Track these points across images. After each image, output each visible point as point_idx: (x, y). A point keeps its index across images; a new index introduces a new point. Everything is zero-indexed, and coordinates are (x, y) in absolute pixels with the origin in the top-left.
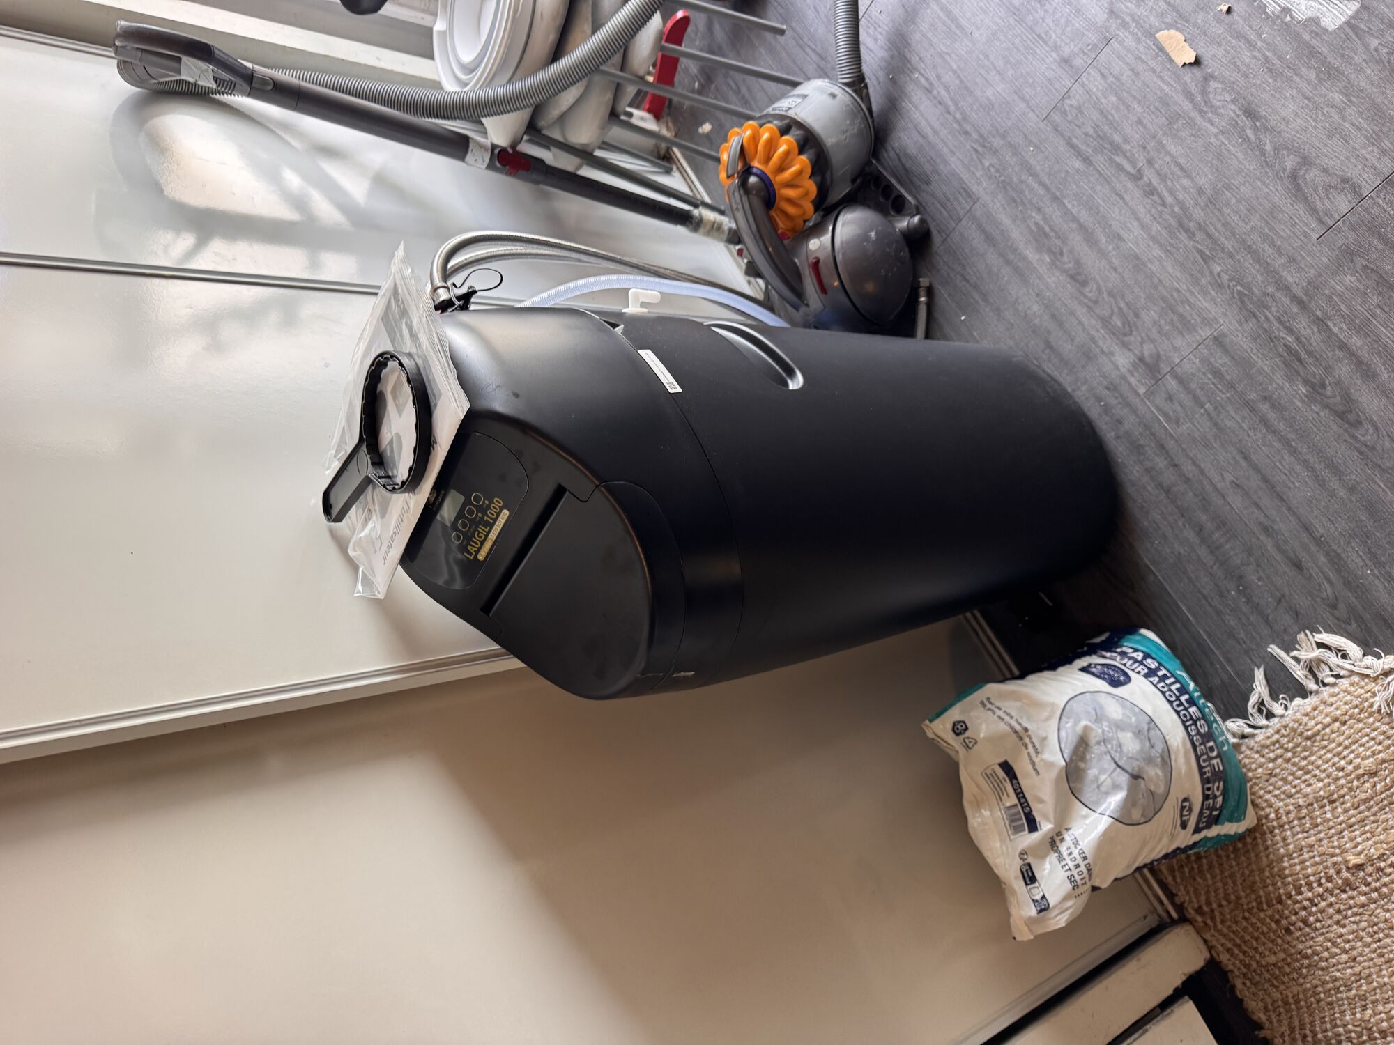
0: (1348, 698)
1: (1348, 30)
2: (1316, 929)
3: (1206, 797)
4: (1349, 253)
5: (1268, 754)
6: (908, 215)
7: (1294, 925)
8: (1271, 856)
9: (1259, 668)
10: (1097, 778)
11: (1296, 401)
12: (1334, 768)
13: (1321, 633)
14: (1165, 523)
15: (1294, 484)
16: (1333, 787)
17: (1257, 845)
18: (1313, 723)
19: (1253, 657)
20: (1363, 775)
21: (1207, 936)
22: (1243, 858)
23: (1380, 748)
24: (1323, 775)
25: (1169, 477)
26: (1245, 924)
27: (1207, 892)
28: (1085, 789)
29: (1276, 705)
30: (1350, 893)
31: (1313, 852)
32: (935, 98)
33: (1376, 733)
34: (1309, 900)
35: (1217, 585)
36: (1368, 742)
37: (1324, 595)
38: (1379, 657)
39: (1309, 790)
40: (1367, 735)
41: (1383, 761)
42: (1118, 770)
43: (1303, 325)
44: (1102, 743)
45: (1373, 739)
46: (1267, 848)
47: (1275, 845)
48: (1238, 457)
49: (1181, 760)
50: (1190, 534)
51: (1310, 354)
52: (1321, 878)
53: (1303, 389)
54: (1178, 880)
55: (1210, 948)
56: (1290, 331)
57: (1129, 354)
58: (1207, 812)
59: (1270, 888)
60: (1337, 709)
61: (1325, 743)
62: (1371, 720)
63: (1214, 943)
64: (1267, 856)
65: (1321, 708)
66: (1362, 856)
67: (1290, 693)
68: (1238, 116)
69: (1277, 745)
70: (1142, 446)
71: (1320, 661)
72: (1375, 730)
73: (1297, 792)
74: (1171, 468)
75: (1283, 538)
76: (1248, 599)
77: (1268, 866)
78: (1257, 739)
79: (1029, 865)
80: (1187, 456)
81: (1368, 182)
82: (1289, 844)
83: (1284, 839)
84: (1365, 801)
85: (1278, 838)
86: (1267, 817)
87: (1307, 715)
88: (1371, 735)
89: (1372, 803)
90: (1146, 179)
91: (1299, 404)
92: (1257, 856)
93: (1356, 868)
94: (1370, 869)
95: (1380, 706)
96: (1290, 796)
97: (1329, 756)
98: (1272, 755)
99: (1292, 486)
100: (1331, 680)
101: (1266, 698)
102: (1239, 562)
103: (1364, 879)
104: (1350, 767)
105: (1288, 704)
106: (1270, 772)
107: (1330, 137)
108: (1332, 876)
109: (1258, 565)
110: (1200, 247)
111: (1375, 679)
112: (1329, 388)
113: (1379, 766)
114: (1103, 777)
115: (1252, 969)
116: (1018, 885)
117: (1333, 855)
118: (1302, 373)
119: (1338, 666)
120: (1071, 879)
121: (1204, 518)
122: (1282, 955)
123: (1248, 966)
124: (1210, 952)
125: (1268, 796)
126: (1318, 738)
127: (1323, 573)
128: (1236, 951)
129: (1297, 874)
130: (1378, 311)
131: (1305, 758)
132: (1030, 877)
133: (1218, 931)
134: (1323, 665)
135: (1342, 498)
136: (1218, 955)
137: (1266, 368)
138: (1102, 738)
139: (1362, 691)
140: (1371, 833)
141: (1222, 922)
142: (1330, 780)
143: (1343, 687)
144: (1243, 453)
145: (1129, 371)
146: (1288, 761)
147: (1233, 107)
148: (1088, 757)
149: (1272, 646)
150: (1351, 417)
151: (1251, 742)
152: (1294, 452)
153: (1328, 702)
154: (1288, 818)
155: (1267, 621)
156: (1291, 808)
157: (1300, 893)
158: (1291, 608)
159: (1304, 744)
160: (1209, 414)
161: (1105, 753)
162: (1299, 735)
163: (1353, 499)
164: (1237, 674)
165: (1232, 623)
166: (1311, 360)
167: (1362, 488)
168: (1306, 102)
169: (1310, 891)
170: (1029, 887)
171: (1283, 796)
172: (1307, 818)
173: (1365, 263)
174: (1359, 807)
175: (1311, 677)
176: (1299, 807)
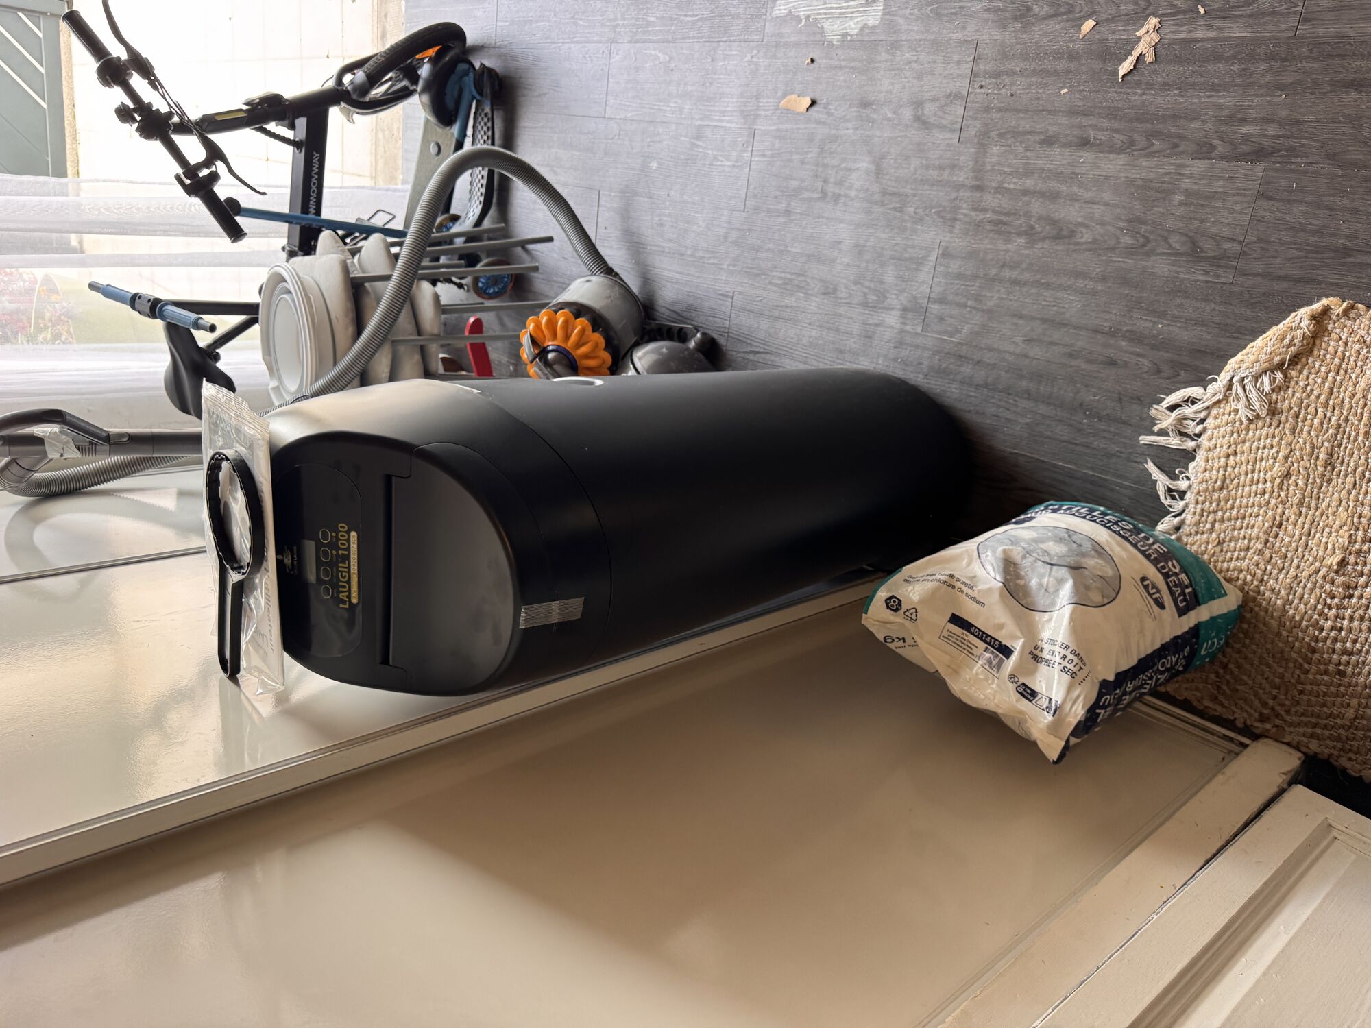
0: (1222, 430)
1: (887, 17)
2: (1360, 651)
3: (1166, 576)
4: (984, 134)
5: (1204, 527)
6: (692, 338)
7: (1340, 664)
8: (1275, 614)
9: (1147, 463)
10: (1040, 585)
11: (1023, 251)
12: (1259, 496)
13: (1164, 399)
14: (1001, 409)
15: (1064, 308)
16: (1270, 513)
17: (1257, 614)
18: (1214, 472)
19: (1135, 459)
20: (1282, 481)
21: (1287, 739)
22: (1257, 636)
23: (1275, 449)
24: (1256, 509)
25: (980, 375)
26: (1305, 698)
27: (1256, 695)
28: (1036, 599)
29: (1179, 482)
30: (1357, 593)
31: (1301, 582)
32: (669, 253)
33: (1262, 441)
34: (1333, 628)
35: (1071, 425)
36: (1263, 453)
37: (1146, 369)
38: (1215, 380)
39: (1256, 530)
40: (1258, 448)
41: (1286, 458)
42: (1054, 568)
43: (990, 200)
44: (1027, 556)
45: (1264, 447)
46: (1267, 611)
47: (1270, 602)
48: (1015, 320)
49: (1117, 549)
50: (1024, 404)
51: (1008, 214)
52: (1325, 600)
53: (1021, 240)
54: (1226, 703)
55: (1297, 748)
56: (985, 210)
57: (893, 312)
58: (1178, 590)
59: (1297, 644)
60: (1221, 446)
61: (1236, 481)
62: (1251, 433)
63: (1296, 738)
64: (1272, 617)
65: (1210, 456)
66: (1337, 552)
67: (1182, 464)
68: (859, 112)
69: (1205, 514)
70: (946, 368)
71: (1181, 420)
72: (1259, 440)
73: (1250, 540)
74: (977, 367)
75: (1087, 351)
76: (1098, 417)
77: (1279, 626)
78: (1188, 522)
79: (1023, 684)
80: (982, 349)
81: (962, 85)
82: (1279, 592)
83: (1273, 590)
84: (1301, 503)
85: (1268, 594)
86: (1245, 583)
87: (1206, 470)
88: (1261, 446)
89: (1307, 500)
90: (830, 194)
91: (1026, 252)
92: (1265, 624)
93: (1341, 566)
94: (1352, 559)
95: (1247, 416)
96: (1248, 549)
97: (1247, 489)
98: (1208, 526)
99: (1064, 310)
100: (1200, 427)
101: (1168, 482)
102: (1071, 394)
103: (1355, 571)
104: (1269, 485)
105: (1187, 474)
106: (1217, 540)
107: (922, 80)
108: (1331, 591)
109: (1086, 386)
110: (891, 206)
111: (1226, 398)
112: (1037, 226)
113: (1286, 465)
114: (1045, 581)
115: (1344, 738)
116: (1024, 705)
117: (1317, 571)
118: (1013, 231)
119: (1195, 413)
120: (1064, 670)
121: (1024, 383)
122: (1355, 702)
123: (1338, 739)
124: (1299, 750)
125: (1233, 564)
126: (1228, 481)
127: (1131, 353)
128: (1319, 731)
129: (1306, 612)
130: (1028, 154)
131: (1232, 507)
132: (1029, 694)
133: (1291, 724)
134: (1185, 422)
135: (1102, 291)
136: (1308, 748)
137: (989, 247)
138: (1025, 552)
139: (1226, 416)
140: (1327, 526)
141: (1288, 712)
142: (1264, 509)
143: (1212, 426)
144: (1016, 315)
145: (902, 323)
146: (1222, 520)
147: (853, 110)
148: (1023, 573)
149: (1141, 438)
150: (1065, 233)
151: (1185, 529)
152: (1047, 286)
153: (1211, 447)
154: (1260, 569)
155: (1124, 423)
156: (1256, 558)
157: (1322, 629)
158: (1132, 398)
159: (1222, 495)
160: (974, 308)
161: (1035, 561)
162: (1213, 491)
163: (1110, 285)
164: (1136, 483)
165: (1102, 446)
166: (1012, 218)
167: (1109, 273)
168: (893, 72)
169: (1327, 619)
170: (1033, 702)
171: (1243, 554)
172: (1274, 555)
173: (997, 132)
174: (1301, 512)
175: (1185, 439)
176: (1261, 553)
